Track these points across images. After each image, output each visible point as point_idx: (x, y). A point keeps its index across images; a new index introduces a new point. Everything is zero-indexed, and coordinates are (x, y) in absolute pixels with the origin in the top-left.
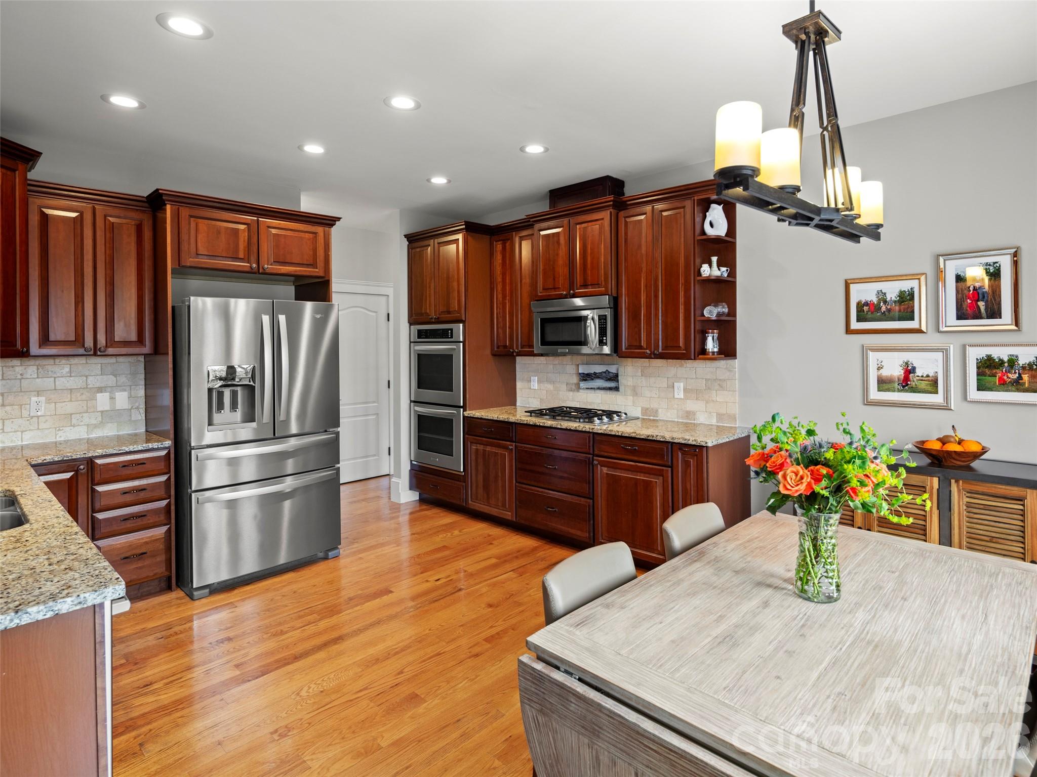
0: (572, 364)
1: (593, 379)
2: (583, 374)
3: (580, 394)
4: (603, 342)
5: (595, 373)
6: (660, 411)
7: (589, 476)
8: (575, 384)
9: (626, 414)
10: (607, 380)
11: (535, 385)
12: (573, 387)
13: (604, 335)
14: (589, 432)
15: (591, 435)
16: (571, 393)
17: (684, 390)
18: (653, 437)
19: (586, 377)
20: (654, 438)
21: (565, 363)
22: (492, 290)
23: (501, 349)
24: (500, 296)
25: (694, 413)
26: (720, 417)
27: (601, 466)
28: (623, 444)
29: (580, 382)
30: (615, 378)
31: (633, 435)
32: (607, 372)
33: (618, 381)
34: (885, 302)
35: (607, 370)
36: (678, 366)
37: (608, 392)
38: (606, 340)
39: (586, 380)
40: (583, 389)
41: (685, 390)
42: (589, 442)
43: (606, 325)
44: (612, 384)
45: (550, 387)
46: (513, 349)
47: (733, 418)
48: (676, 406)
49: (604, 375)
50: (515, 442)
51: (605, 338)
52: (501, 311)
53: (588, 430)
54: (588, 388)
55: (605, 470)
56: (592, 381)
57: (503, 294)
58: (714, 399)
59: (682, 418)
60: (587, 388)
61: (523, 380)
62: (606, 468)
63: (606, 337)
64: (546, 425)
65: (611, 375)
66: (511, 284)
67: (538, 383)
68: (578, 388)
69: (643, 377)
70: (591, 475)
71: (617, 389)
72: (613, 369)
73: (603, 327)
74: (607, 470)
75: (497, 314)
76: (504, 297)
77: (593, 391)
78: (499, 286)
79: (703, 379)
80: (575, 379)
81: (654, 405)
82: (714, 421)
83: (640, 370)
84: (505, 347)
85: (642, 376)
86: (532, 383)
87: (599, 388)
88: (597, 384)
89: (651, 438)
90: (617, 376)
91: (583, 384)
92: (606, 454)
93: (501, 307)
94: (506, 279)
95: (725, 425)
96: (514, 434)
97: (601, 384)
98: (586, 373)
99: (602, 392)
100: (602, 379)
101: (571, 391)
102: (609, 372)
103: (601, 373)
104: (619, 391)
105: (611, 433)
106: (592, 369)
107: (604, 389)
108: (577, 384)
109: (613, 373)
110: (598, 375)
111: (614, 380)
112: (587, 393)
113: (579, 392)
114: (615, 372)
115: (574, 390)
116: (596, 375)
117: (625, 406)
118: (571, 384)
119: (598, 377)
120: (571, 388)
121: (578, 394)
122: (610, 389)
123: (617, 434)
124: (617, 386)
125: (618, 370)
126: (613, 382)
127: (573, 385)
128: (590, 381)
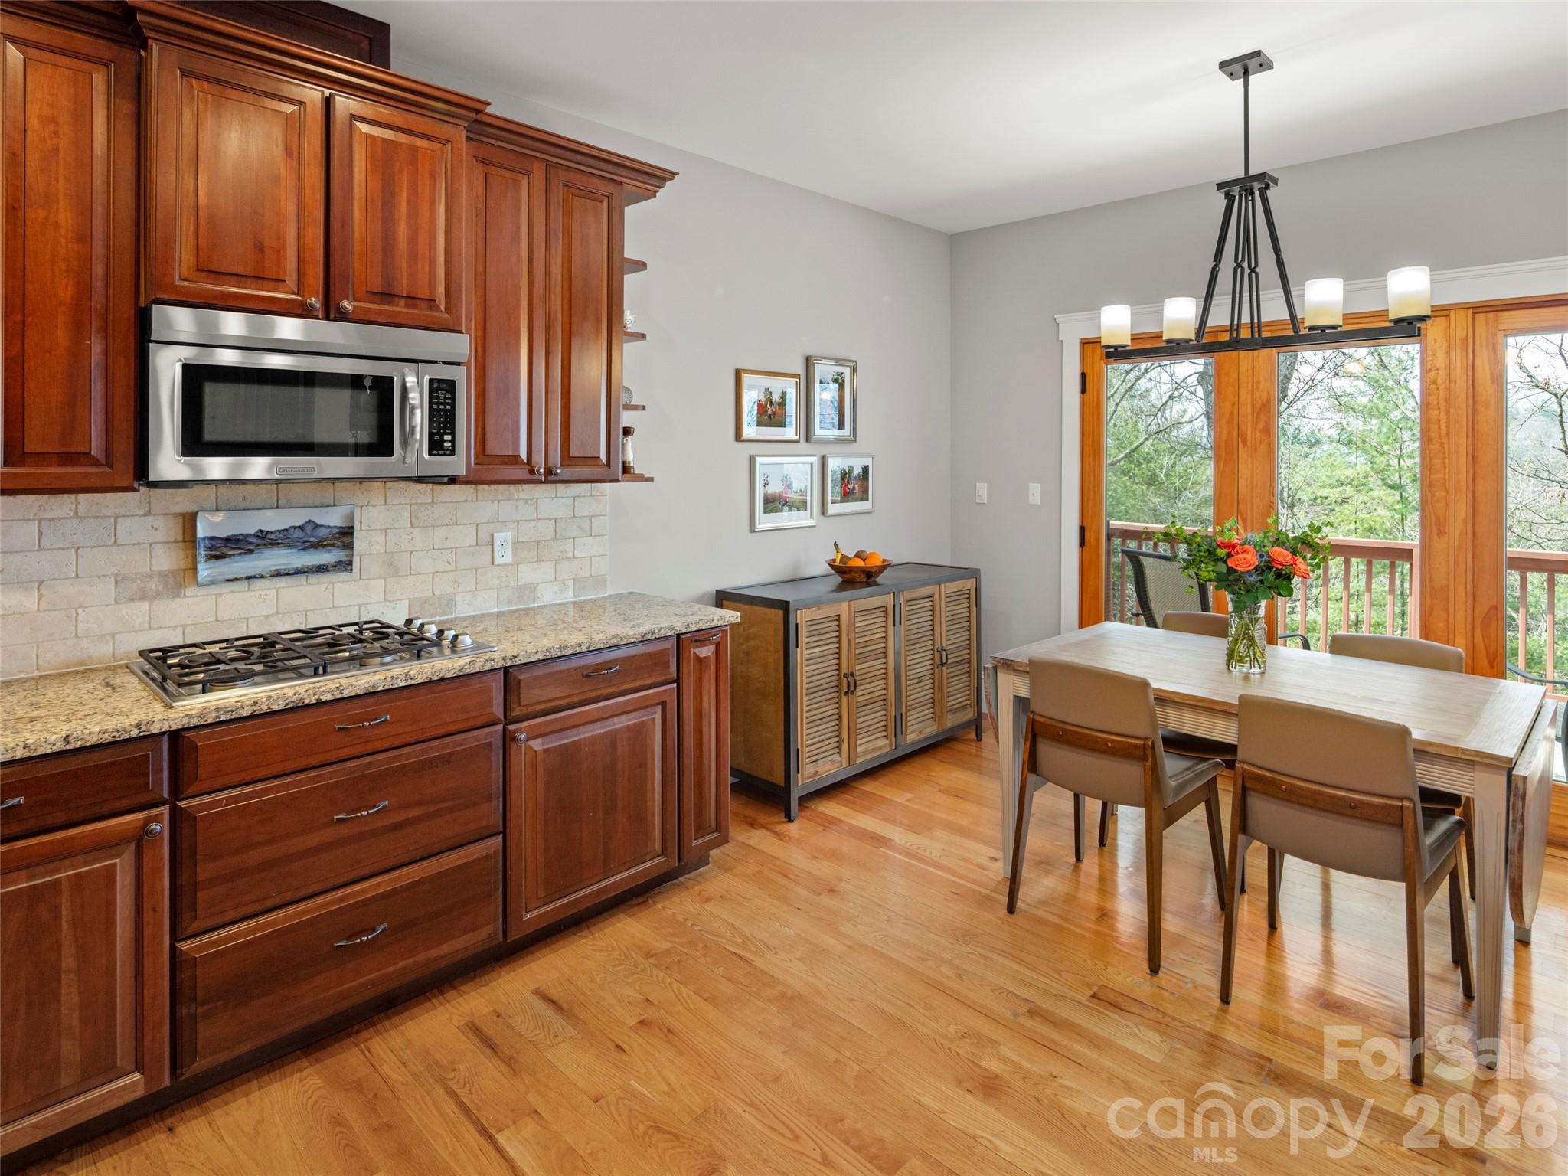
0: (149, 513)
1: (251, 552)
2: (212, 538)
3: (189, 600)
4: (442, 447)
5: (262, 535)
8: (164, 575)
10: (305, 549)
12: (154, 585)
13: (445, 428)
14: (496, 671)
15: (502, 675)
16: (145, 606)
17: (513, 543)
18: (653, 633)
19: (224, 547)
25: (534, 588)
26: (579, 583)
28: (588, 669)
30: (342, 537)
31: (614, 642)
32: (309, 528)
33: (350, 546)
34: (771, 403)
35: (310, 522)
36: (500, 498)
37: (313, 579)
38: (453, 441)
39: (217, 557)
40: (212, 583)
41: (516, 543)
47: (599, 581)
48: (496, 581)
49: (297, 534)
50: (172, 801)
51: (447, 437)
54: (236, 579)
56: (247, 557)
58: (571, 555)
63: (453, 435)
64: (346, 694)
65: (325, 533)
68: (181, 585)
69: (416, 531)
70: (500, 773)
71: (346, 565)
72: (333, 518)
73: (445, 410)
74: (545, 743)
77: (247, 585)
79: (550, 519)
80: (166, 559)
81: (443, 588)
82: (569, 596)
83: (407, 514)
85: (412, 526)
87: (277, 574)
88: (268, 562)
89: (650, 637)
90: (347, 532)
92: (543, 707)
95: (589, 597)
96: (165, 774)
97: (283, 561)
98: (224, 535)
99: (281, 582)
100: (289, 546)
101: (143, 598)
102: (317, 526)
103: (286, 530)
104: (351, 570)
105: (563, 653)
106: (249, 524)
107: (298, 572)
108: (172, 572)
109: (329, 527)
110: (269, 536)
111: (333, 545)
112: (217, 595)
113: (178, 596)
114: (339, 525)
115: (158, 595)
116: (264, 538)
117: (360, 606)
118: (151, 576)
119: (274, 544)
120: (143, 590)
121: (176, 603)
122: (322, 569)
123: (578, 650)
124: (344, 559)
125: (351, 517)
126: (330, 551)
127: (156, 579)
128: (237, 558)
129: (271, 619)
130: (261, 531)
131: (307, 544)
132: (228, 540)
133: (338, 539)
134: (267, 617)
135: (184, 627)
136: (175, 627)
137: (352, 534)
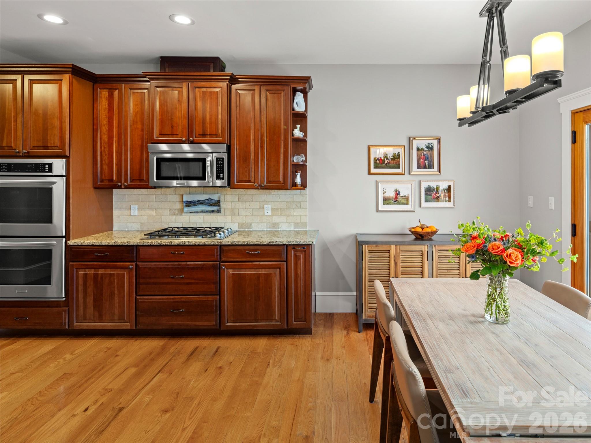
0: (175, 194)
1: (196, 205)
2: (187, 201)
3: (183, 217)
4: (220, 178)
5: (198, 201)
6: (253, 224)
7: (216, 278)
8: (178, 210)
9: (230, 228)
10: (209, 206)
11: (135, 211)
12: (176, 212)
13: (221, 172)
14: (218, 245)
15: (219, 247)
16: (175, 217)
17: (271, 209)
18: (273, 242)
19: (189, 204)
20: (274, 244)
21: (168, 193)
22: (94, 131)
23: (106, 183)
24: (105, 137)
26: (296, 225)
27: (227, 269)
28: (248, 250)
29: (184, 208)
30: (218, 203)
31: (257, 243)
32: (210, 200)
33: (219, 206)
35: (210, 198)
36: (267, 194)
37: (210, 214)
38: (223, 176)
39: (189, 206)
40: (187, 213)
41: (272, 209)
42: (217, 252)
43: (223, 165)
44: (215, 208)
45: (152, 213)
46: (121, 182)
47: (304, 224)
48: (266, 220)
49: (207, 201)
50: (136, 262)
52: (106, 150)
53: (217, 243)
54: (192, 212)
55: (231, 271)
56: (195, 207)
57: (109, 135)
58: (293, 214)
59: (270, 228)
60: (190, 212)
61: (120, 208)
62: (232, 270)
63: (223, 174)
64: (172, 244)
65: (213, 201)
66: (119, 126)
67: (138, 210)
68: (181, 212)
69: (240, 203)
70: (218, 276)
71: (219, 211)
72: (215, 197)
73: (221, 167)
74: (233, 271)
75: (101, 153)
76: (110, 138)
77: (196, 214)
78: (104, 128)
79: (285, 202)
80: (179, 206)
81: (248, 221)
82: (292, 228)
83: (237, 198)
84: (112, 180)
85: (239, 201)
86: (132, 211)
87: (202, 212)
88: (200, 209)
89: (272, 244)
90: (219, 202)
91: (186, 209)
92: (232, 260)
93: (106, 146)
94: (113, 123)
95: (300, 230)
96: (135, 255)
97: (204, 208)
98: (190, 200)
99: (204, 214)
100: (205, 205)
101: (174, 215)
102: (212, 200)
103: (204, 200)
104: (220, 213)
105: (238, 244)
106: (196, 198)
107: (207, 212)
108: (180, 209)
109: (215, 200)
110: (201, 202)
111: (216, 205)
112: (190, 216)
113: (181, 215)
114: (217, 199)
115: (177, 215)
116: (199, 202)
117: (224, 223)
118: (176, 210)
119: (201, 204)
120: (174, 213)
121: (181, 217)
122: (213, 211)
123: (243, 244)
124: (219, 209)
125: (220, 198)
126: (215, 207)
127: (177, 210)
128: (193, 207)
129: (202, 224)
130: (198, 200)
131: (209, 204)
132: (191, 202)
133: (217, 203)
134: (201, 223)
135: (183, 223)
136: (181, 223)
137: (220, 202)
